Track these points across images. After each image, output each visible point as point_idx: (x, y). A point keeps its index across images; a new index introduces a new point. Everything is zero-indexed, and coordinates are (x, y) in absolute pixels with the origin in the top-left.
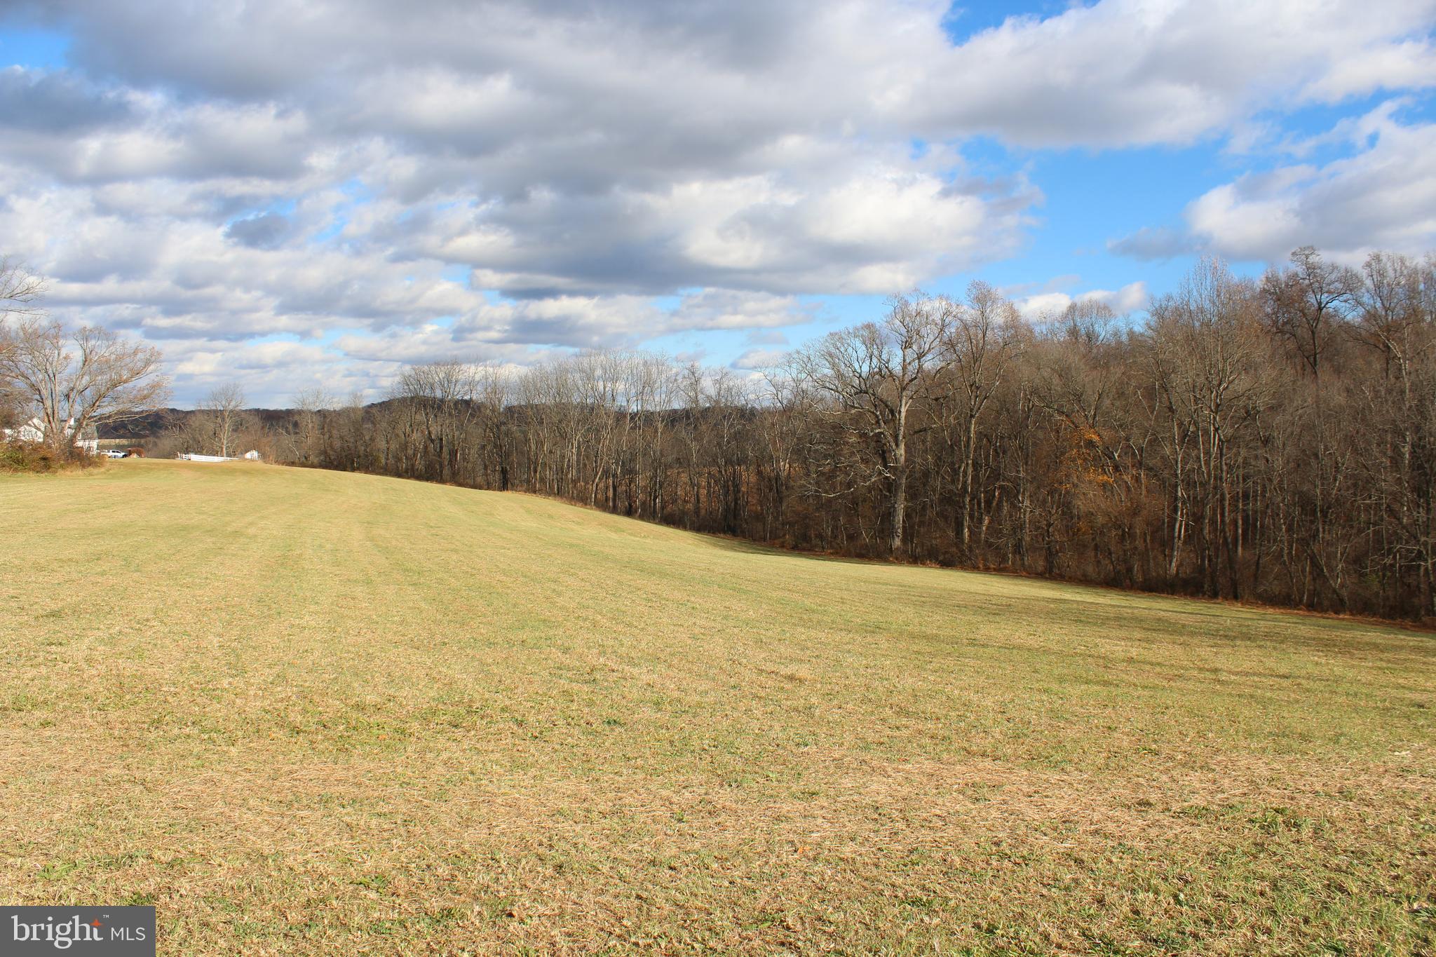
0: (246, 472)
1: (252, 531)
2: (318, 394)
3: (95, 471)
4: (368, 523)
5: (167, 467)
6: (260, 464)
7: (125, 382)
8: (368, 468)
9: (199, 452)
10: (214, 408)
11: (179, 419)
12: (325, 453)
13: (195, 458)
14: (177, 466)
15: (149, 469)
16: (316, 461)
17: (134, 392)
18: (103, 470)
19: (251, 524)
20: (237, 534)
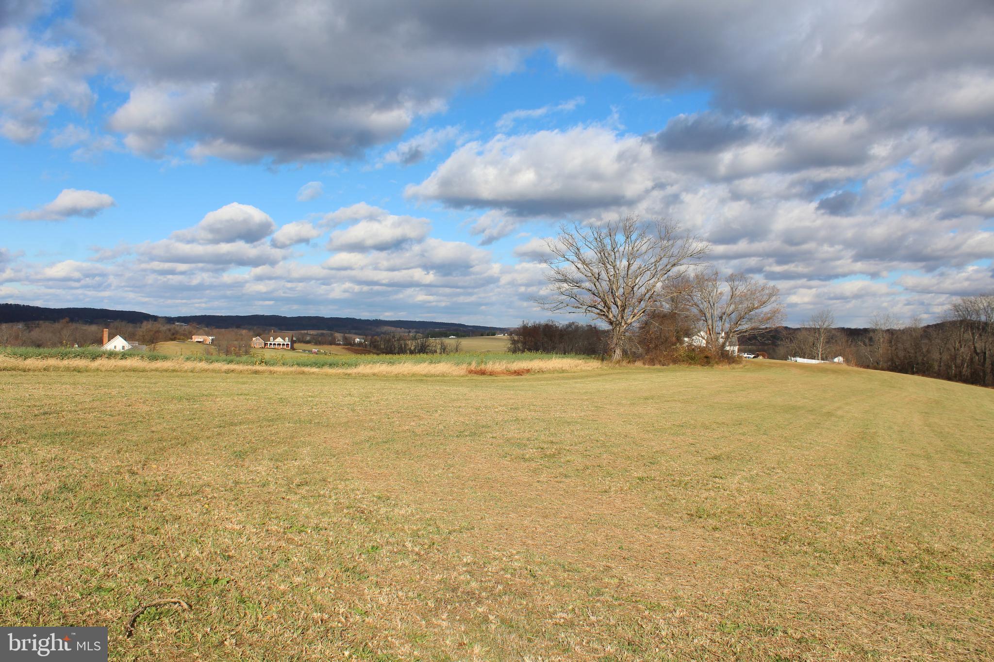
0: (834, 372)
1: (839, 413)
2: (888, 317)
3: (737, 366)
4: (926, 413)
5: (782, 366)
6: (845, 366)
7: (757, 308)
8: (924, 372)
9: (803, 356)
10: (813, 327)
11: (791, 333)
12: (892, 360)
13: (800, 360)
14: (789, 365)
15: (770, 366)
16: (885, 365)
17: (762, 315)
18: (741, 366)
19: (839, 408)
20: (829, 414)
